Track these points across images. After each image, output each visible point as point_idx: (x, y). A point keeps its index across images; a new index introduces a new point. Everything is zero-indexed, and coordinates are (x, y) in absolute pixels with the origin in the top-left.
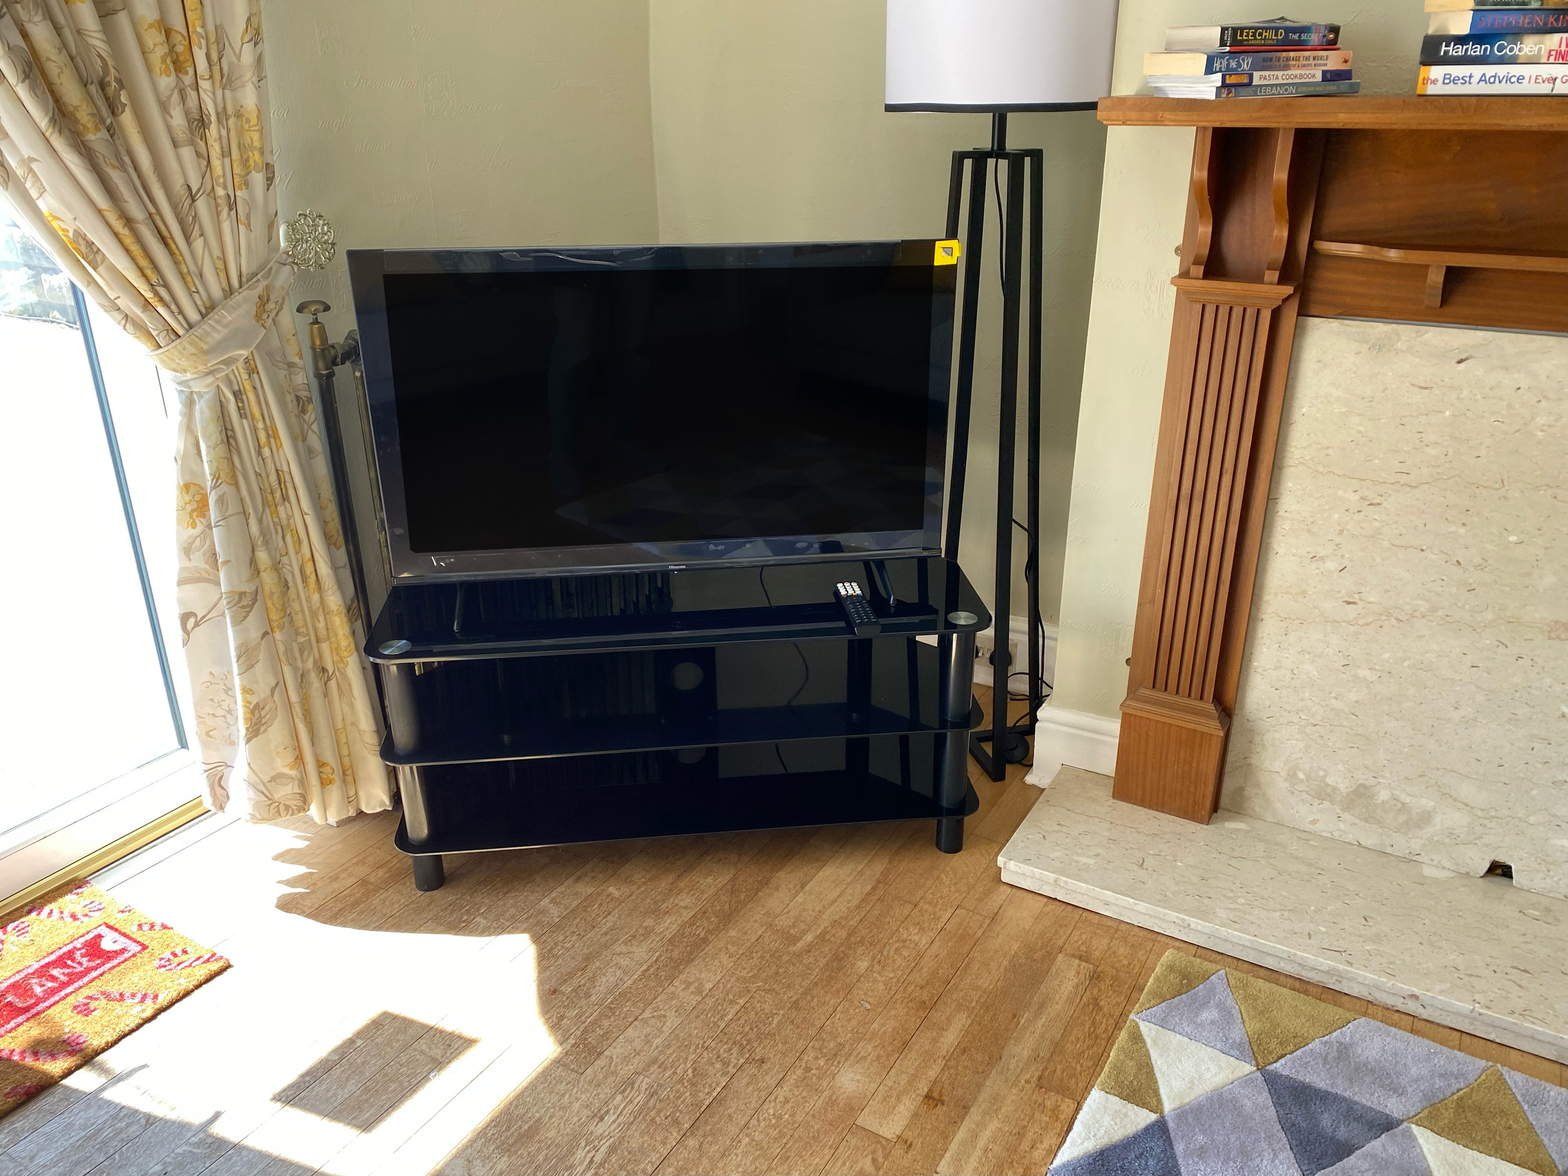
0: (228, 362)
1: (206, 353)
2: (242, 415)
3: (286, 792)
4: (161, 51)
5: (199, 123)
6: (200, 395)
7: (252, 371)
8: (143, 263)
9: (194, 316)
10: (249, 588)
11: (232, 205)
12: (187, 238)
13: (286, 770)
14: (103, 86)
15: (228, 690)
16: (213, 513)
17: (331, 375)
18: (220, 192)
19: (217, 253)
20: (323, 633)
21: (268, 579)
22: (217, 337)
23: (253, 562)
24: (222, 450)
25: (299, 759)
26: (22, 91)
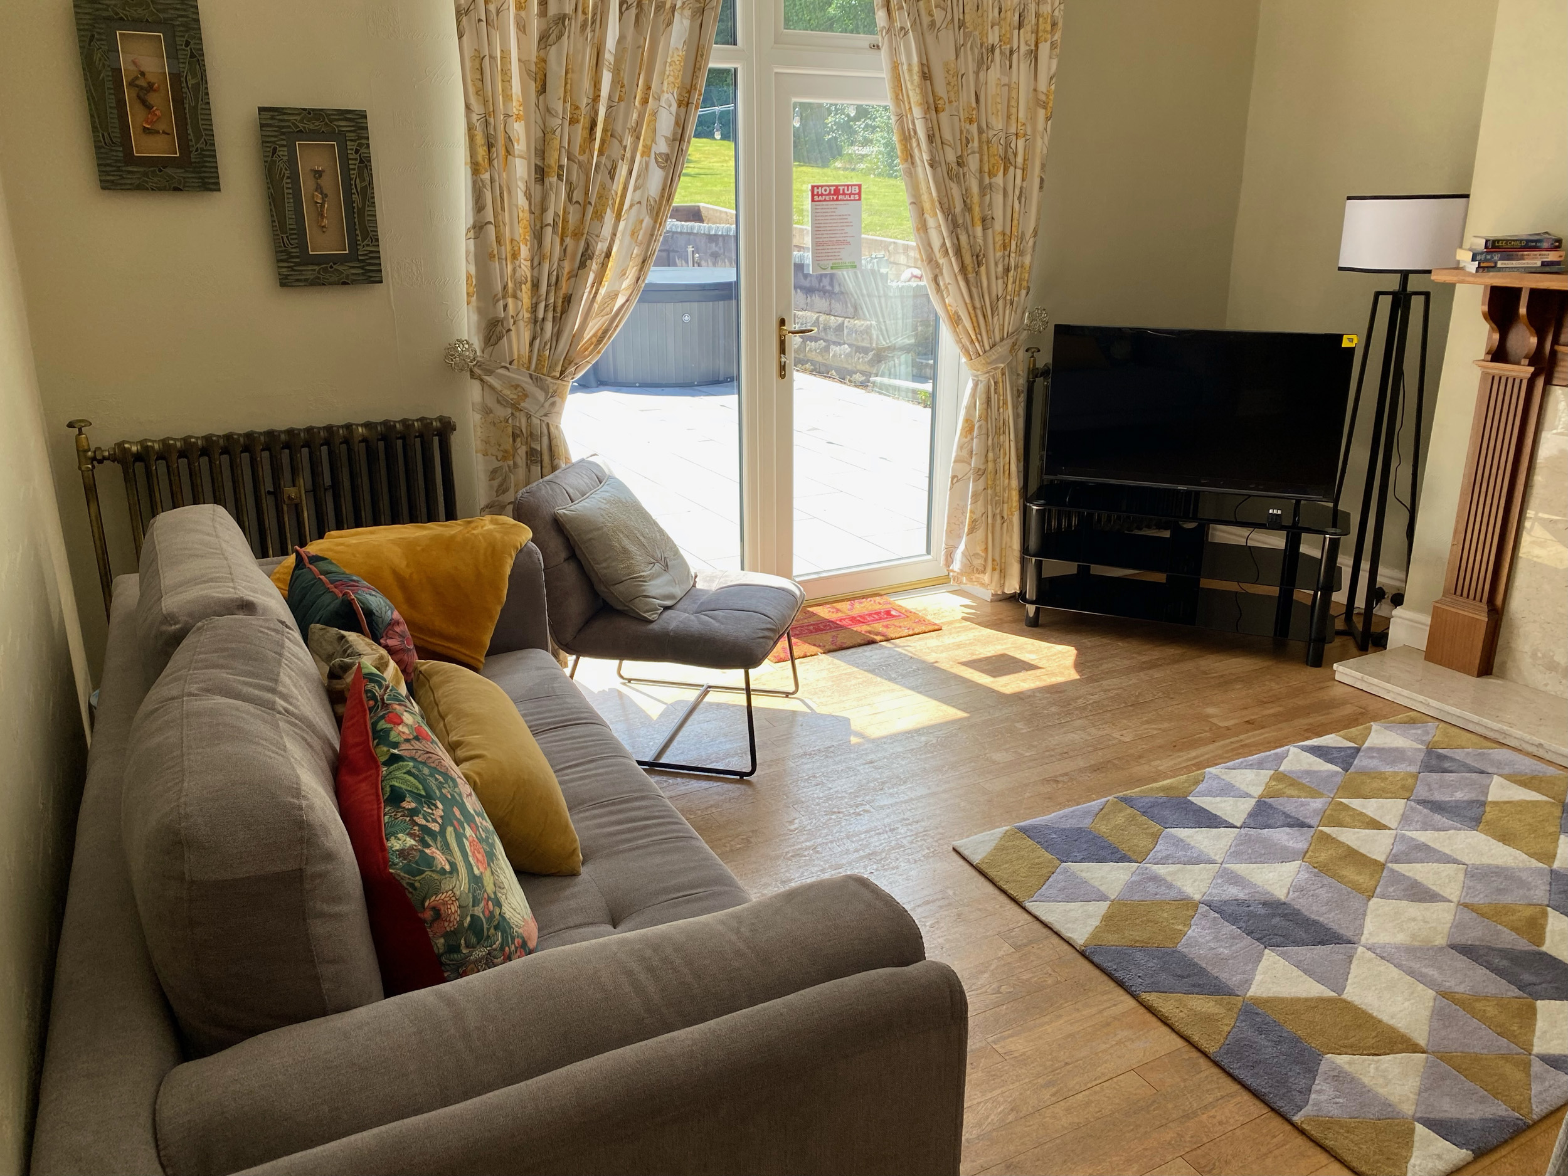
0: (995, 369)
1: (989, 364)
2: (995, 393)
3: (978, 562)
4: (1000, 242)
5: (1007, 270)
6: (981, 382)
7: (1003, 374)
8: (976, 325)
9: (987, 348)
10: (983, 467)
11: (1012, 304)
12: (992, 315)
13: (981, 553)
14: (977, 257)
15: (964, 513)
16: (975, 433)
17: (1034, 381)
18: (1008, 298)
19: (1001, 323)
20: (1006, 499)
21: (991, 465)
22: (994, 357)
23: (986, 456)
24: (985, 406)
25: (986, 549)
26: (953, 259)
